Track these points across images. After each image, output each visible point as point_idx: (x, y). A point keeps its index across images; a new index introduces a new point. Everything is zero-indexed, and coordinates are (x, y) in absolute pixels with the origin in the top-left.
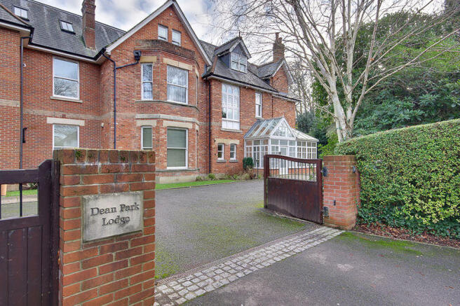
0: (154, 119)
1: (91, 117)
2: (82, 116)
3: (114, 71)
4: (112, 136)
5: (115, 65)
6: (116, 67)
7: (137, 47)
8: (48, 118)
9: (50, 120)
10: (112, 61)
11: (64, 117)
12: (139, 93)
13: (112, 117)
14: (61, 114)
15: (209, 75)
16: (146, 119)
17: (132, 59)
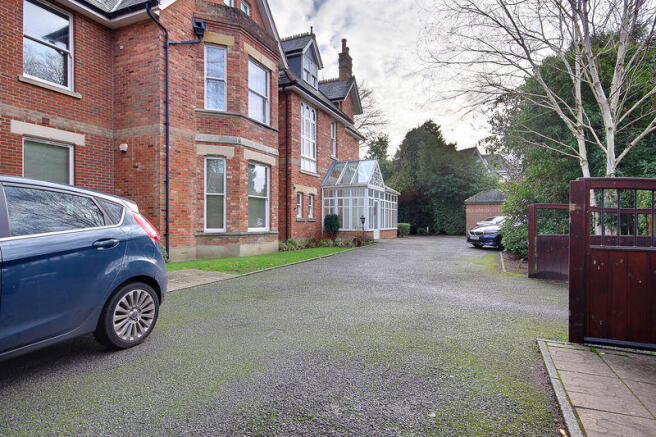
0: (231, 145)
1: (96, 130)
2: (81, 126)
3: (165, 48)
4: (162, 170)
5: (166, 37)
6: (169, 42)
7: (199, 14)
8: (13, 122)
9: (18, 128)
10: (163, 28)
11: (45, 123)
12: (201, 96)
13: (162, 135)
14: (40, 116)
15: (290, 84)
16: (215, 144)
17: (189, 32)
